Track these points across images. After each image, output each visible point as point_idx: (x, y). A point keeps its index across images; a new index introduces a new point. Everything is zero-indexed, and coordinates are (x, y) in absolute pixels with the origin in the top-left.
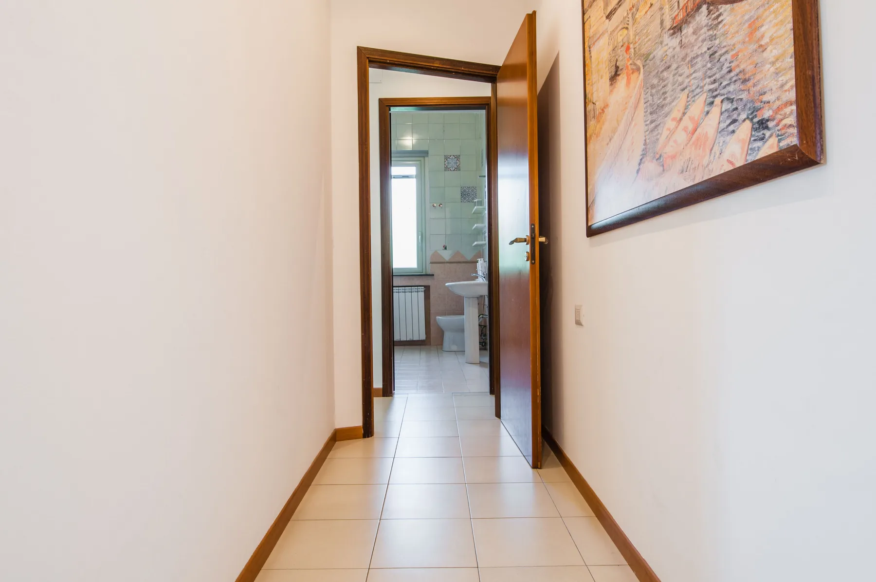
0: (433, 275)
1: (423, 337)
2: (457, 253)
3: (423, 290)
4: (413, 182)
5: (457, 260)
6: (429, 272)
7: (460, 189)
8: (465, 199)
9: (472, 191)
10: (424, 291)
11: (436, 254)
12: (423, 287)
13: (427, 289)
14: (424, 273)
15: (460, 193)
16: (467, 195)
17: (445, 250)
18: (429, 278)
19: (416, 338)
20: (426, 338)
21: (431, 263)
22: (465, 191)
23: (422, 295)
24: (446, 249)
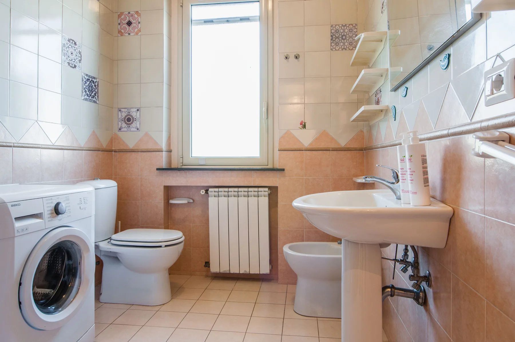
0: (283, 170)
1: (265, 269)
2: (324, 134)
3: (267, 193)
4: (255, 27)
5: (322, 145)
6: (277, 166)
7: (328, 28)
8: (337, 44)
9: (351, 30)
10: (269, 195)
11: (288, 135)
12: (267, 189)
13: (273, 192)
14: (270, 166)
15: (329, 35)
16: (342, 36)
17: (304, 130)
18: (278, 174)
19: (254, 271)
20: (270, 270)
21: (279, 150)
22: (337, 31)
23: (264, 201)
24: (304, 127)
